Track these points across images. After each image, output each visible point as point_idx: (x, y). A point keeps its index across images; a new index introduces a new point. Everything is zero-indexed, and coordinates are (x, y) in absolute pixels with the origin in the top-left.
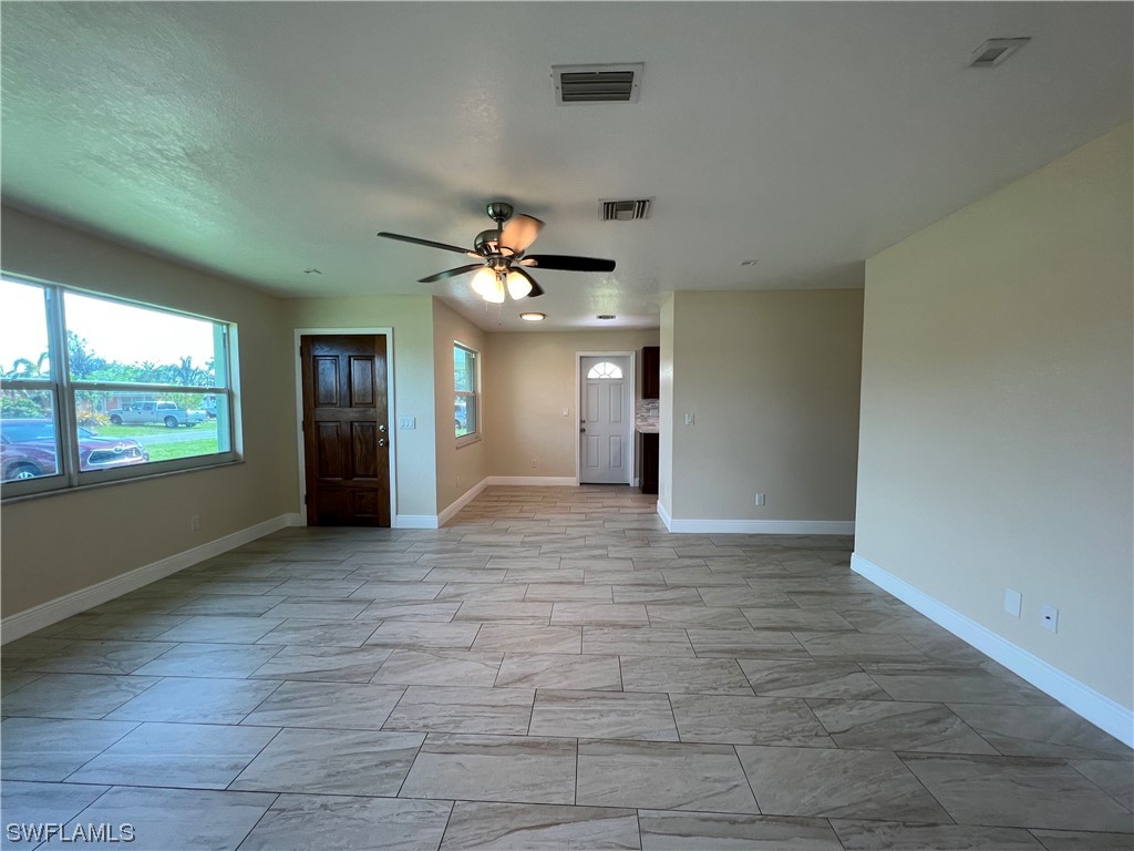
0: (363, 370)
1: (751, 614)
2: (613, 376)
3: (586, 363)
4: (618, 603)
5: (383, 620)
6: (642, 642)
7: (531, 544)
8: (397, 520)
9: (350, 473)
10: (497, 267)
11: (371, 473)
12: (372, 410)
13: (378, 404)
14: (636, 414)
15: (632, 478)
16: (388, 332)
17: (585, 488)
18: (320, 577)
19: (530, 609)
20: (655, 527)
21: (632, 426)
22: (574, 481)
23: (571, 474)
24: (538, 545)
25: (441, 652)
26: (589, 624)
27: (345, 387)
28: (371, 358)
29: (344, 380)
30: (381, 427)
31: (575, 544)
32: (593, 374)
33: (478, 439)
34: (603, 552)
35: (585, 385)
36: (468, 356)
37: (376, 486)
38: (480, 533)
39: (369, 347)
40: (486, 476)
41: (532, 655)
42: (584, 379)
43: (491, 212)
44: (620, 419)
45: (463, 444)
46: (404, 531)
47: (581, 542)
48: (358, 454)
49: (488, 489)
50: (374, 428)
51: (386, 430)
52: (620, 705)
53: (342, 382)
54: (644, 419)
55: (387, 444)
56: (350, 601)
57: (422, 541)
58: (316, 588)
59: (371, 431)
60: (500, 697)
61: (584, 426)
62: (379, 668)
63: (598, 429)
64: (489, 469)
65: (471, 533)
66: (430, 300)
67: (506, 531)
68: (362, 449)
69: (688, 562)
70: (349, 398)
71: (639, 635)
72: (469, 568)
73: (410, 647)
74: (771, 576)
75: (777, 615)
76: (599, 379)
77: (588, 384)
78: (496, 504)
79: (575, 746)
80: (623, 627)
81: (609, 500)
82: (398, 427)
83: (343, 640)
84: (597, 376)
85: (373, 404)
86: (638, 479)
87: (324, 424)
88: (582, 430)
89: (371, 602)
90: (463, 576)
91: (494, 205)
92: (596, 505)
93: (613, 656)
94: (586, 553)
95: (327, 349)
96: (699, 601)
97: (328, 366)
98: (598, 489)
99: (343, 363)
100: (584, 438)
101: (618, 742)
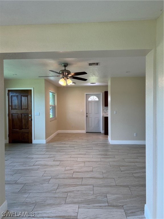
0: (25, 99)
1: (126, 160)
2: (96, 100)
3: (88, 96)
4: (94, 158)
5: (37, 161)
6: (99, 164)
7: (72, 147)
8: (34, 141)
9: (21, 128)
10: (65, 78)
11: (27, 128)
12: (28, 110)
13: (29, 109)
14: (103, 111)
15: (102, 131)
16: (32, 89)
17: (88, 133)
18: (18, 153)
19: (72, 159)
20: (107, 143)
21: (102, 115)
22: (84, 131)
23: (83, 129)
24: (74, 147)
25: (52, 166)
26: (86, 161)
27: (20, 104)
28: (27, 96)
29: (20, 102)
30: (30, 115)
31: (83, 147)
32: (90, 99)
33: (56, 119)
34: (92, 148)
35: (88, 103)
36: (53, 94)
37: (28, 132)
38: (57, 144)
39: (27, 93)
40: (58, 130)
41: (73, 166)
42: (87, 101)
43: (63, 65)
44: (98, 113)
45: (52, 120)
46: (36, 144)
47: (86, 146)
48: (23, 123)
49: (58, 134)
50: (28, 116)
51: (31, 116)
52: (92, 173)
53: (19, 103)
54: (105, 113)
55: (32, 120)
56: (27, 158)
57: (42, 146)
58: (18, 156)
59: (27, 116)
60: (66, 172)
61: (87, 115)
62: (39, 168)
63: (92, 116)
64: (58, 128)
65: (55, 144)
66: (44, 80)
67: (65, 144)
68: (24, 121)
69: (114, 150)
70: (21, 107)
71: (98, 163)
72: (56, 152)
73: (45, 165)
74: (135, 153)
75: (132, 160)
76: (92, 101)
77: (88, 102)
78: (61, 138)
79: (82, 178)
80: (94, 162)
81: (95, 137)
82: (35, 114)
83: (29, 164)
84: (91, 100)
85: (27, 109)
86: (103, 131)
87: (14, 115)
88: (87, 116)
89: (33, 158)
90: (54, 153)
91: (64, 64)
92: (91, 138)
93: (91, 166)
94: (86, 148)
95: (15, 94)
96: (114, 157)
97: (15, 98)
98: (92, 134)
99: (19, 97)
100: (87, 118)
101: (91, 178)
